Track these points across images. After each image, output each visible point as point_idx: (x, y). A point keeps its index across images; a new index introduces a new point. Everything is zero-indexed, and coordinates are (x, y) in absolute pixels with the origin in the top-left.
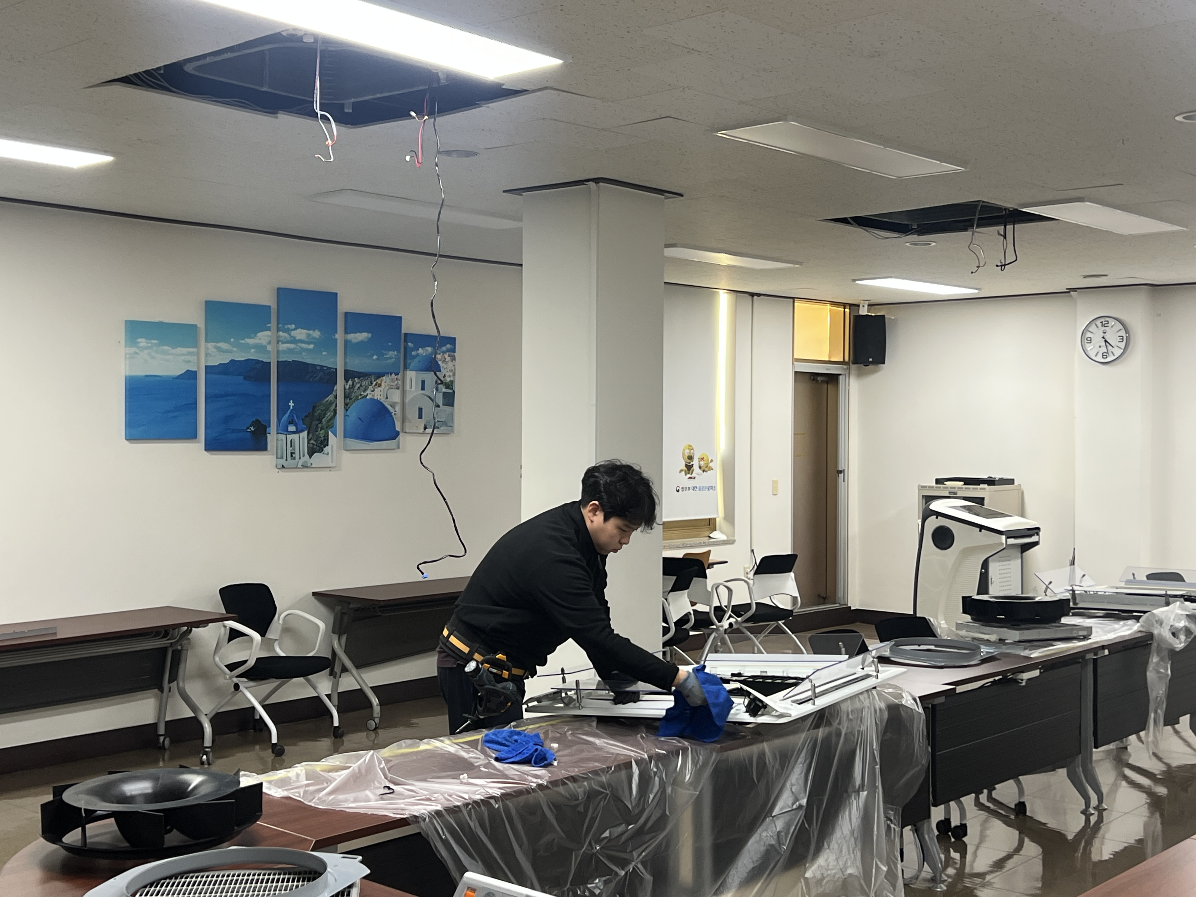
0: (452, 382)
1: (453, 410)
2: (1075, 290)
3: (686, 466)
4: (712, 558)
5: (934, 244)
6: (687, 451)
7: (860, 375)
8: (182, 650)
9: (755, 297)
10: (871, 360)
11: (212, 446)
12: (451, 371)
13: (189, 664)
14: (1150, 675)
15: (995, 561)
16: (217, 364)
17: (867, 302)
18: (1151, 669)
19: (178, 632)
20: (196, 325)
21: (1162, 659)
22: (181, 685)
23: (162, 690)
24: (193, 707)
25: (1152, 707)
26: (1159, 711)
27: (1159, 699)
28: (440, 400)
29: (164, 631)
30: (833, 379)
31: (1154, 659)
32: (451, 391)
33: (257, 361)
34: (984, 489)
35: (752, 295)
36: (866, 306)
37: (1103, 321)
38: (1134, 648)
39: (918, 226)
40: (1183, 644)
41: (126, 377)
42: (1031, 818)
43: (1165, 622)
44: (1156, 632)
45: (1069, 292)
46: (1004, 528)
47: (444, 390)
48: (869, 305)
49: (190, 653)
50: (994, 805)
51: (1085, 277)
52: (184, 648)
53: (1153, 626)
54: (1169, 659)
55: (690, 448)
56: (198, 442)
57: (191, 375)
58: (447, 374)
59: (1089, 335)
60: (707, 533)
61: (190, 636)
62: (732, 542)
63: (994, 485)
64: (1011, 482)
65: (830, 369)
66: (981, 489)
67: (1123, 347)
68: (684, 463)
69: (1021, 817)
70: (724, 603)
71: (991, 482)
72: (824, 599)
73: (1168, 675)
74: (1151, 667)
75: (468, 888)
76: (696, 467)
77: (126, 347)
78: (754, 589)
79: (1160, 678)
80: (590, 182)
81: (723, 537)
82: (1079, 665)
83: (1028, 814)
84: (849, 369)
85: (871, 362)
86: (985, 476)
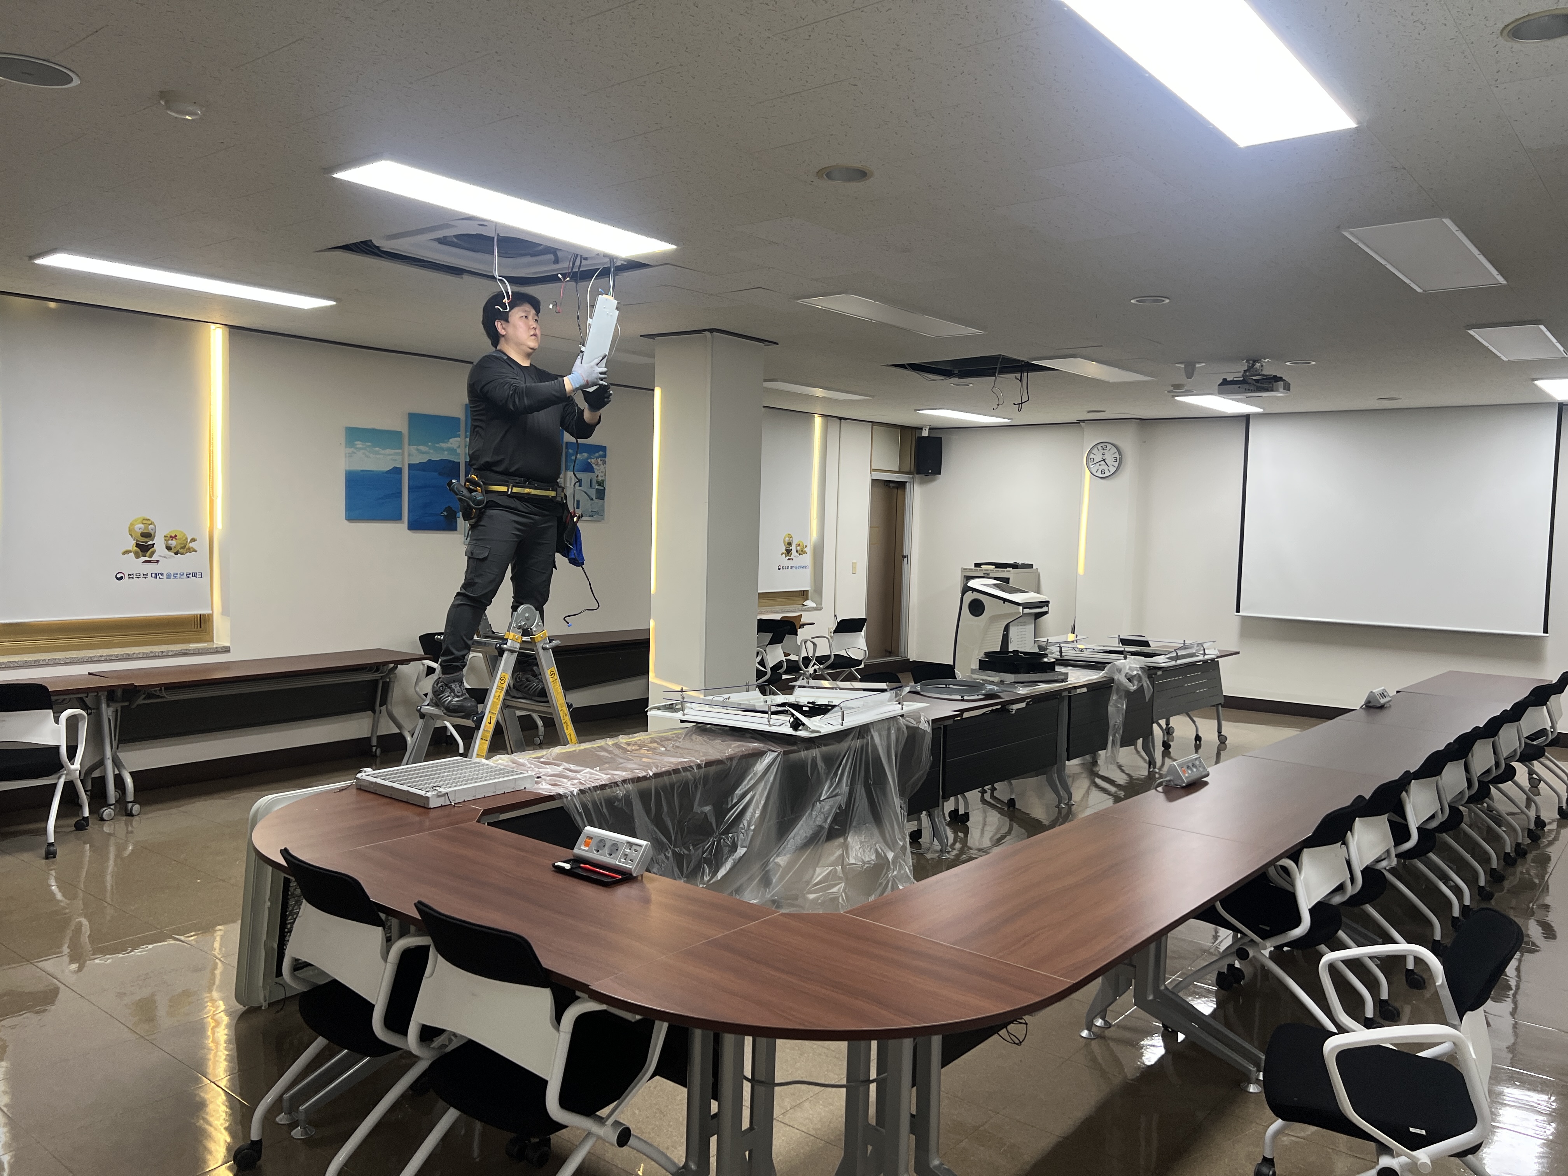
0: (603, 481)
1: (604, 502)
2: (1083, 421)
3: (786, 550)
4: (803, 620)
5: (972, 385)
6: (787, 538)
7: (922, 482)
8: (390, 681)
9: (842, 420)
10: (930, 471)
11: (415, 525)
12: (602, 472)
13: (396, 693)
14: (1111, 709)
15: (1015, 625)
16: (418, 463)
17: (928, 427)
18: (1111, 704)
19: (387, 667)
20: (401, 432)
21: (1120, 698)
22: (389, 707)
23: (374, 712)
24: (399, 726)
25: (1111, 732)
26: (1117, 735)
27: (1117, 726)
28: (594, 495)
29: (376, 667)
30: (901, 485)
31: (1114, 697)
32: (602, 488)
33: (450, 461)
34: (1010, 571)
35: (840, 419)
36: (927, 430)
37: (1103, 446)
38: (1100, 689)
39: (959, 371)
40: (1135, 687)
41: (346, 471)
42: (1019, 810)
43: (1123, 670)
44: (1116, 678)
45: (1079, 423)
46: (1022, 600)
47: (597, 487)
48: (929, 429)
49: (396, 684)
50: (994, 801)
51: (1089, 412)
52: (392, 680)
53: (1114, 673)
54: (1125, 697)
55: (790, 536)
56: (403, 523)
57: (397, 471)
58: (600, 475)
59: (1092, 456)
60: (801, 602)
61: (396, 672)
62: (821, 609)
63: (1017, 568)
64: (1031, 566)
65: (899, 478)
66: (1007, 571)
67: (1117, 466)
68: (785, 548)
69: (1011, 809)
70: (810, 655)
71: (1015, 566)
72: (890, 653)
73: (1123, 709)
74: (1111, 703)
75: (588, 837)
76: (794, 551)
77: (346, 447)
78: (833, 644)
79: (1118, 711)
80: (707, 332)
81: (814, 605)
82: (1057, 700)
83: (1016, 807)
84: (914, 478)
85: (930, 473)
86: (1012, 562)
